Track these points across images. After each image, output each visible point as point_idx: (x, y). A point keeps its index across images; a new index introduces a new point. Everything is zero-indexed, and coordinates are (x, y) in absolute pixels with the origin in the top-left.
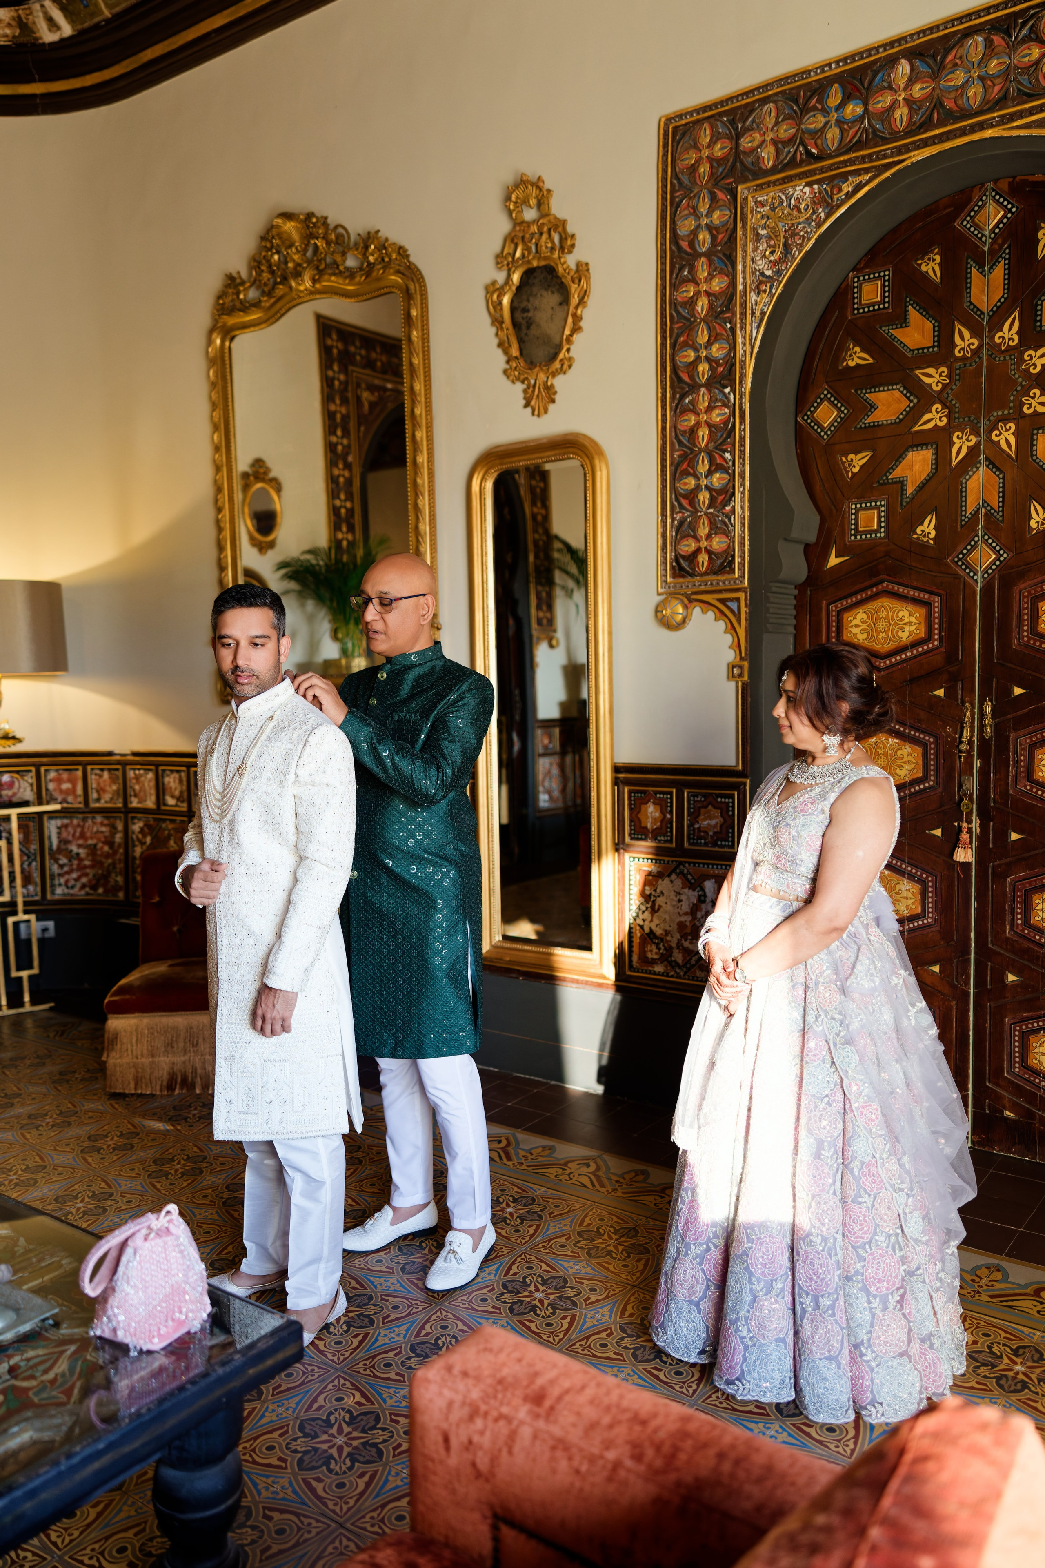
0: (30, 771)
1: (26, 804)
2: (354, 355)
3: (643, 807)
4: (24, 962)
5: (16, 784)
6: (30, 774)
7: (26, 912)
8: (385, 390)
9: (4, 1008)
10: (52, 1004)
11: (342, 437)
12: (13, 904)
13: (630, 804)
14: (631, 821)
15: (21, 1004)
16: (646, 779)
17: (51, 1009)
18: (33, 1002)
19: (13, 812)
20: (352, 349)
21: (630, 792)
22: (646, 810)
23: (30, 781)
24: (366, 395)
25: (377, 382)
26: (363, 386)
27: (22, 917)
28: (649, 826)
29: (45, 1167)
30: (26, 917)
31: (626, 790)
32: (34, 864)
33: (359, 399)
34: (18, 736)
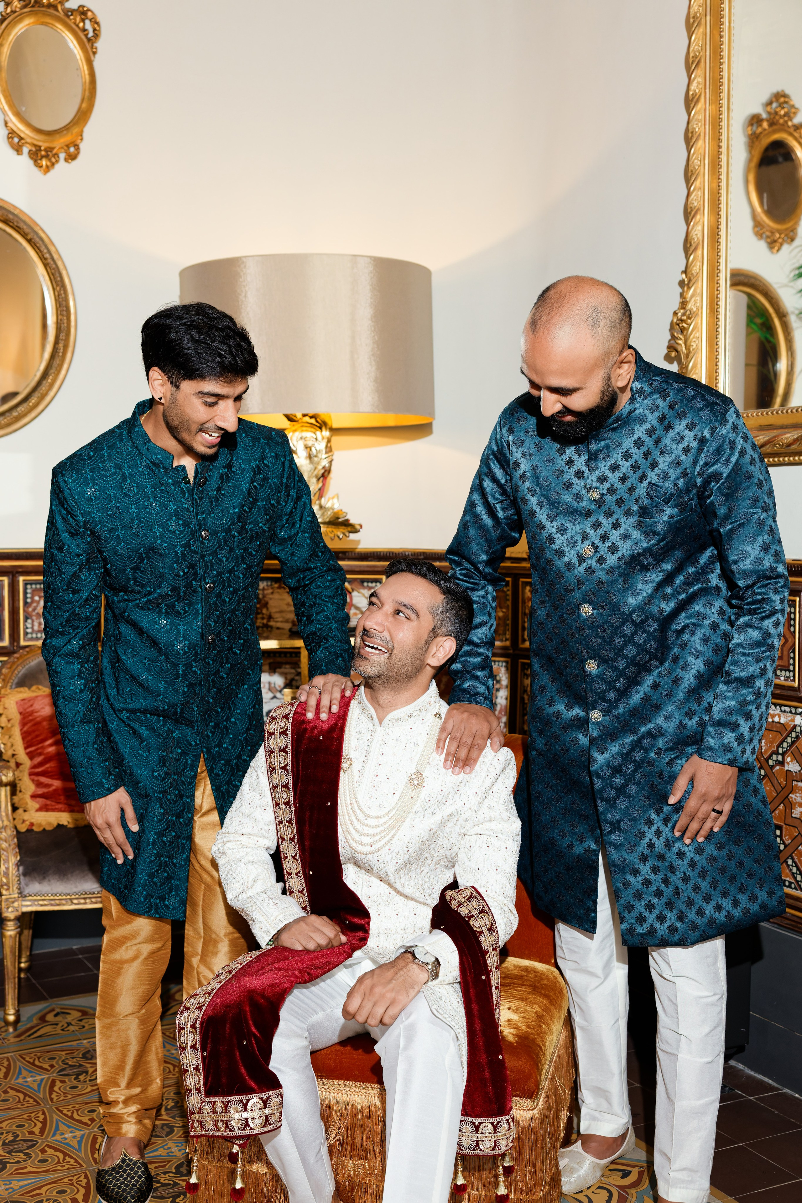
34: (352, 519)
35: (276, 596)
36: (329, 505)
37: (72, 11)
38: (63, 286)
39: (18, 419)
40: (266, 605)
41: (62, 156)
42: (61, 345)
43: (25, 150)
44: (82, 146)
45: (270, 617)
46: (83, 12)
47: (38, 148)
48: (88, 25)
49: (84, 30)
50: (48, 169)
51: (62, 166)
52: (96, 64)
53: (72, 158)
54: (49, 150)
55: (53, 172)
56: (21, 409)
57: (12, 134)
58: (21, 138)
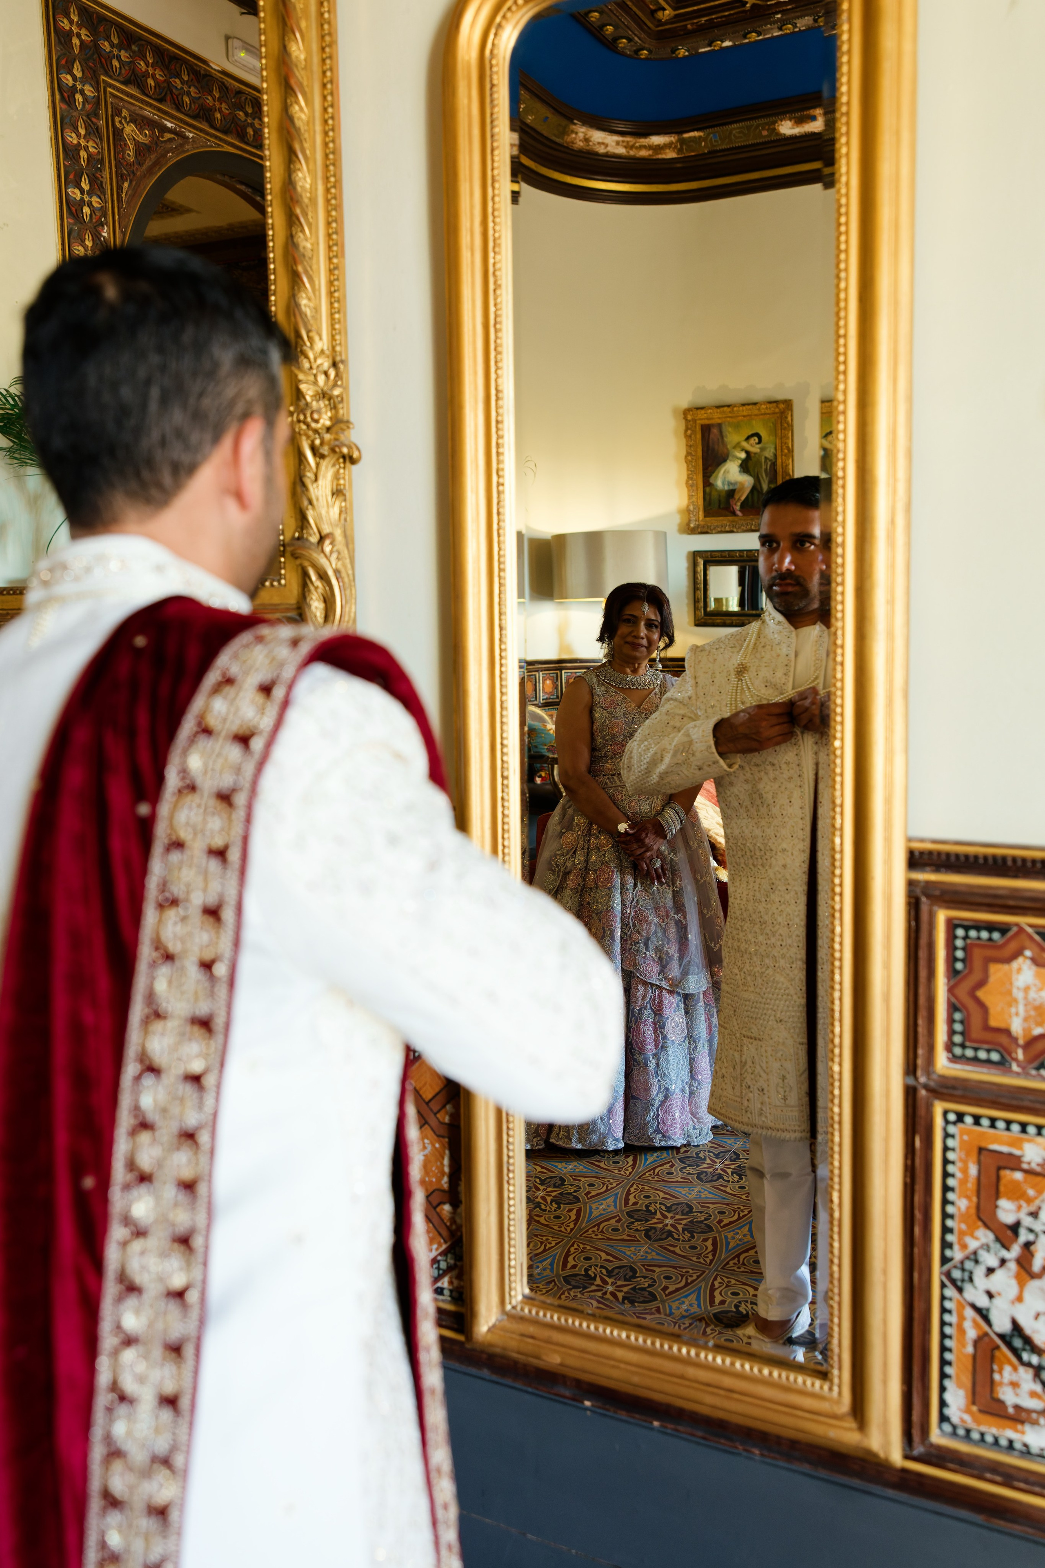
2: (110, 57)
3: (996, 971)
8: (164, 129)
11: (90, 193)
13: (951, 960)
14: (953, 1008)
16: (1015, 894)
20: (106, 46)
21: (952, 926)
22: (1008, 980)
24: (130, 129)
25: (148, 112)
26: (125, 113)
28: (1017, 1027)
31: (942, 916)
33: (118, 134)
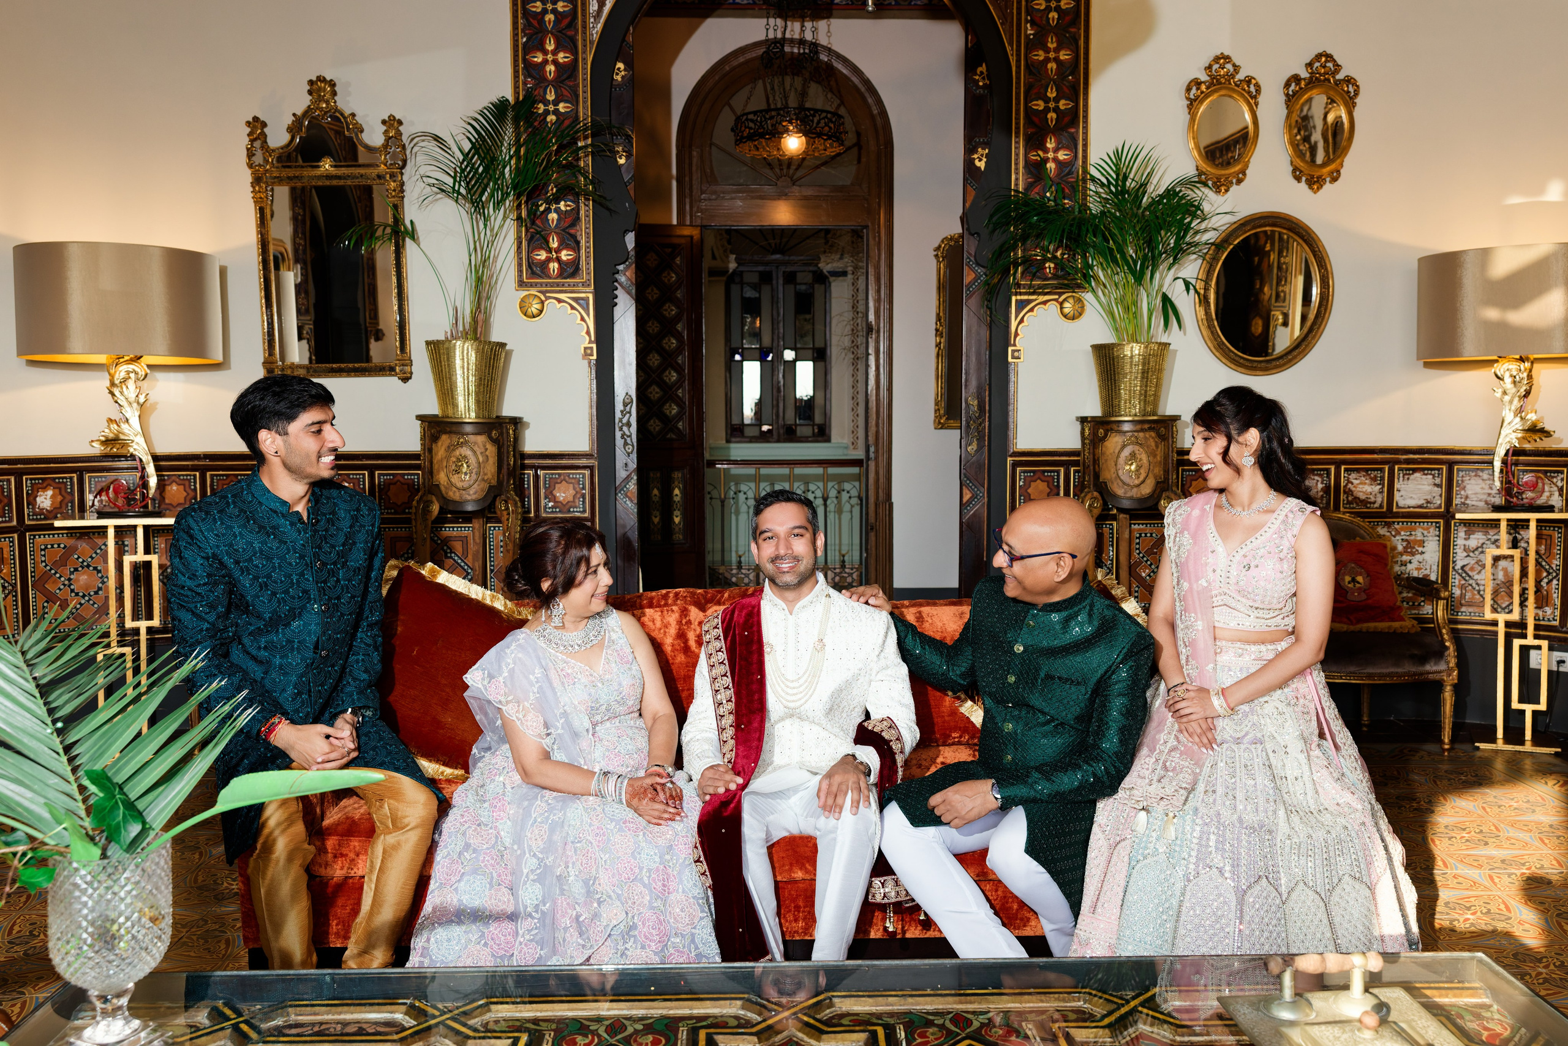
0: (1562, 472)
1: (1550, 509)
4: (1529, 694)
5: (1540, 485)
6: (1561, 476)
7: (1536, 637)
9: (1500, 742)
10: (1559, 750)
12: (1522, 625)
15: (1522, 742)
17: (1556, 753)
18: (1536, 741)
19: (1533, 516)
23: (1560, 484)
27: (1530, 641)
29: (1510, 918)
30: (1537, 642)
32: (1555, 582)
34: (1548, 428)
35: (1473, 481)
36: (1529, 417)
37: (1340, 80)
38: (1326, 269)
39: (1291, 360)
40: (1464, 488)
41: (1328, 179)
42: (1323, 309)
43: (1304, 179)
44: (1342, 171)
45: (1467, 497)
46: (1349, 80)
47: (1312, 177)
48: (1351, 89)
49: (1348, 92)
50: (1318, 189)
51: (1328, 187)
52: (1355, 114)
53: (1334, 180)
54: (1319, 177)
55: (1321, 191)
56: (1295, 353)
57: (1295, 169)
58: (1301, 172)
